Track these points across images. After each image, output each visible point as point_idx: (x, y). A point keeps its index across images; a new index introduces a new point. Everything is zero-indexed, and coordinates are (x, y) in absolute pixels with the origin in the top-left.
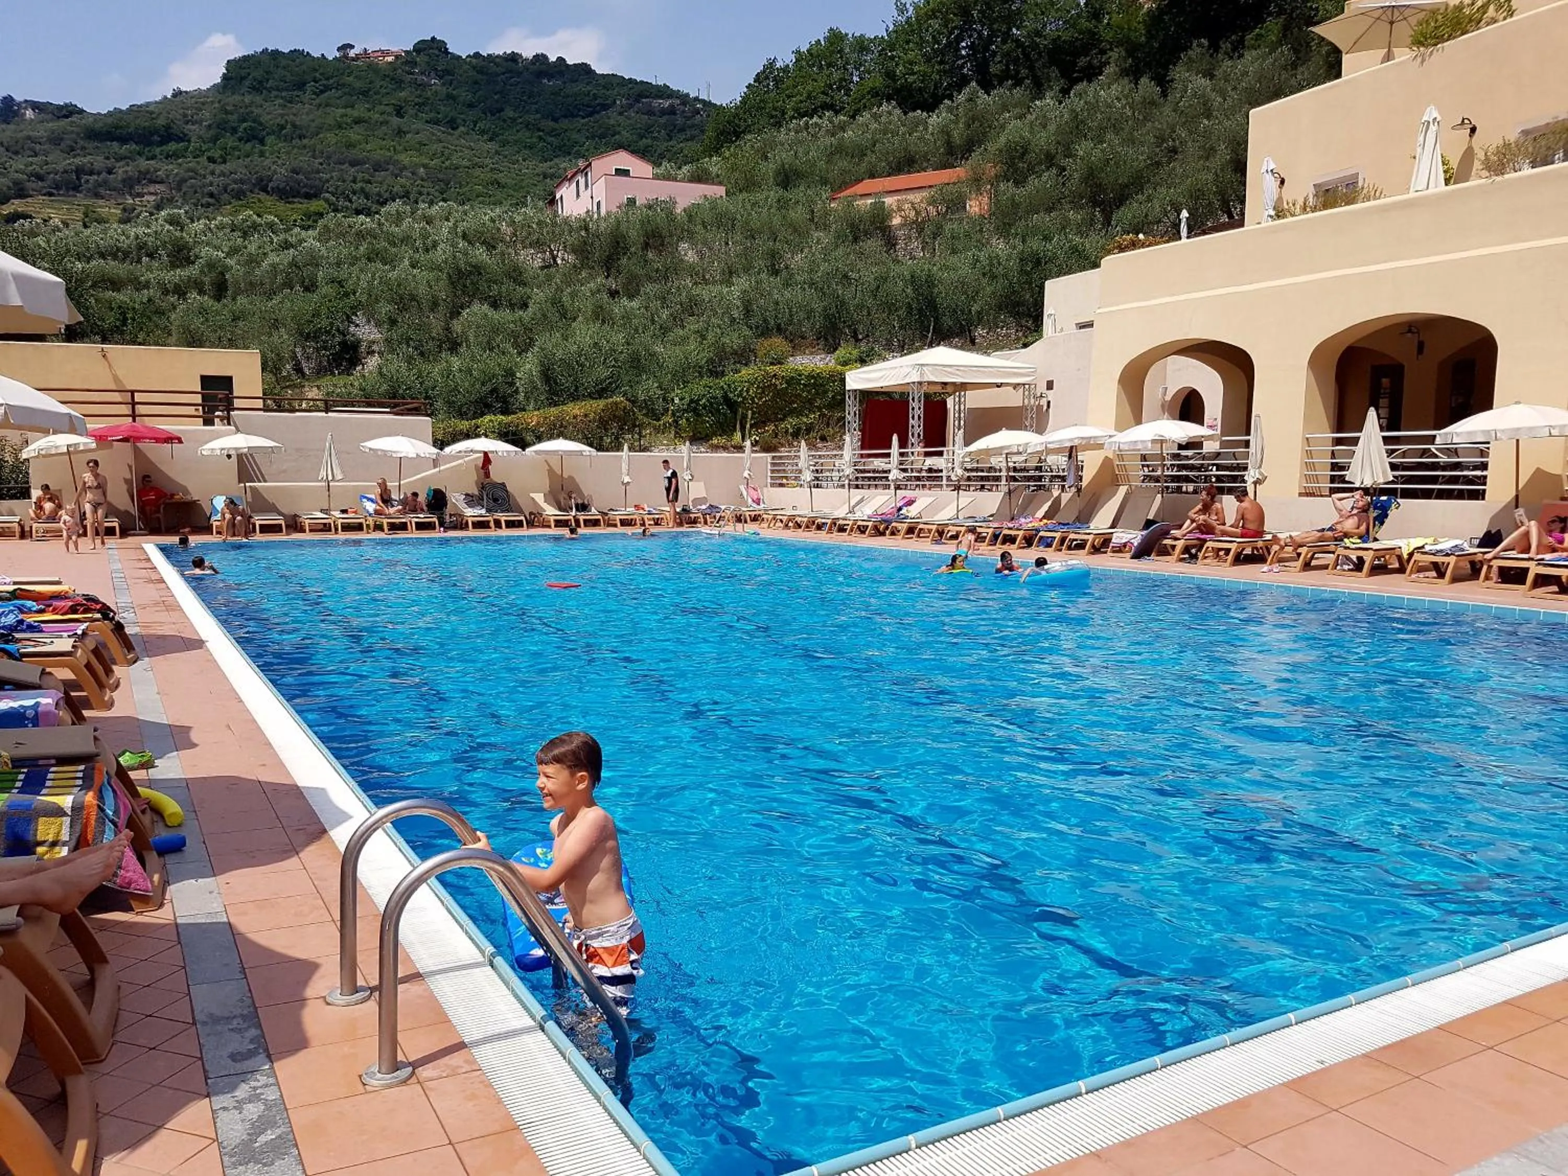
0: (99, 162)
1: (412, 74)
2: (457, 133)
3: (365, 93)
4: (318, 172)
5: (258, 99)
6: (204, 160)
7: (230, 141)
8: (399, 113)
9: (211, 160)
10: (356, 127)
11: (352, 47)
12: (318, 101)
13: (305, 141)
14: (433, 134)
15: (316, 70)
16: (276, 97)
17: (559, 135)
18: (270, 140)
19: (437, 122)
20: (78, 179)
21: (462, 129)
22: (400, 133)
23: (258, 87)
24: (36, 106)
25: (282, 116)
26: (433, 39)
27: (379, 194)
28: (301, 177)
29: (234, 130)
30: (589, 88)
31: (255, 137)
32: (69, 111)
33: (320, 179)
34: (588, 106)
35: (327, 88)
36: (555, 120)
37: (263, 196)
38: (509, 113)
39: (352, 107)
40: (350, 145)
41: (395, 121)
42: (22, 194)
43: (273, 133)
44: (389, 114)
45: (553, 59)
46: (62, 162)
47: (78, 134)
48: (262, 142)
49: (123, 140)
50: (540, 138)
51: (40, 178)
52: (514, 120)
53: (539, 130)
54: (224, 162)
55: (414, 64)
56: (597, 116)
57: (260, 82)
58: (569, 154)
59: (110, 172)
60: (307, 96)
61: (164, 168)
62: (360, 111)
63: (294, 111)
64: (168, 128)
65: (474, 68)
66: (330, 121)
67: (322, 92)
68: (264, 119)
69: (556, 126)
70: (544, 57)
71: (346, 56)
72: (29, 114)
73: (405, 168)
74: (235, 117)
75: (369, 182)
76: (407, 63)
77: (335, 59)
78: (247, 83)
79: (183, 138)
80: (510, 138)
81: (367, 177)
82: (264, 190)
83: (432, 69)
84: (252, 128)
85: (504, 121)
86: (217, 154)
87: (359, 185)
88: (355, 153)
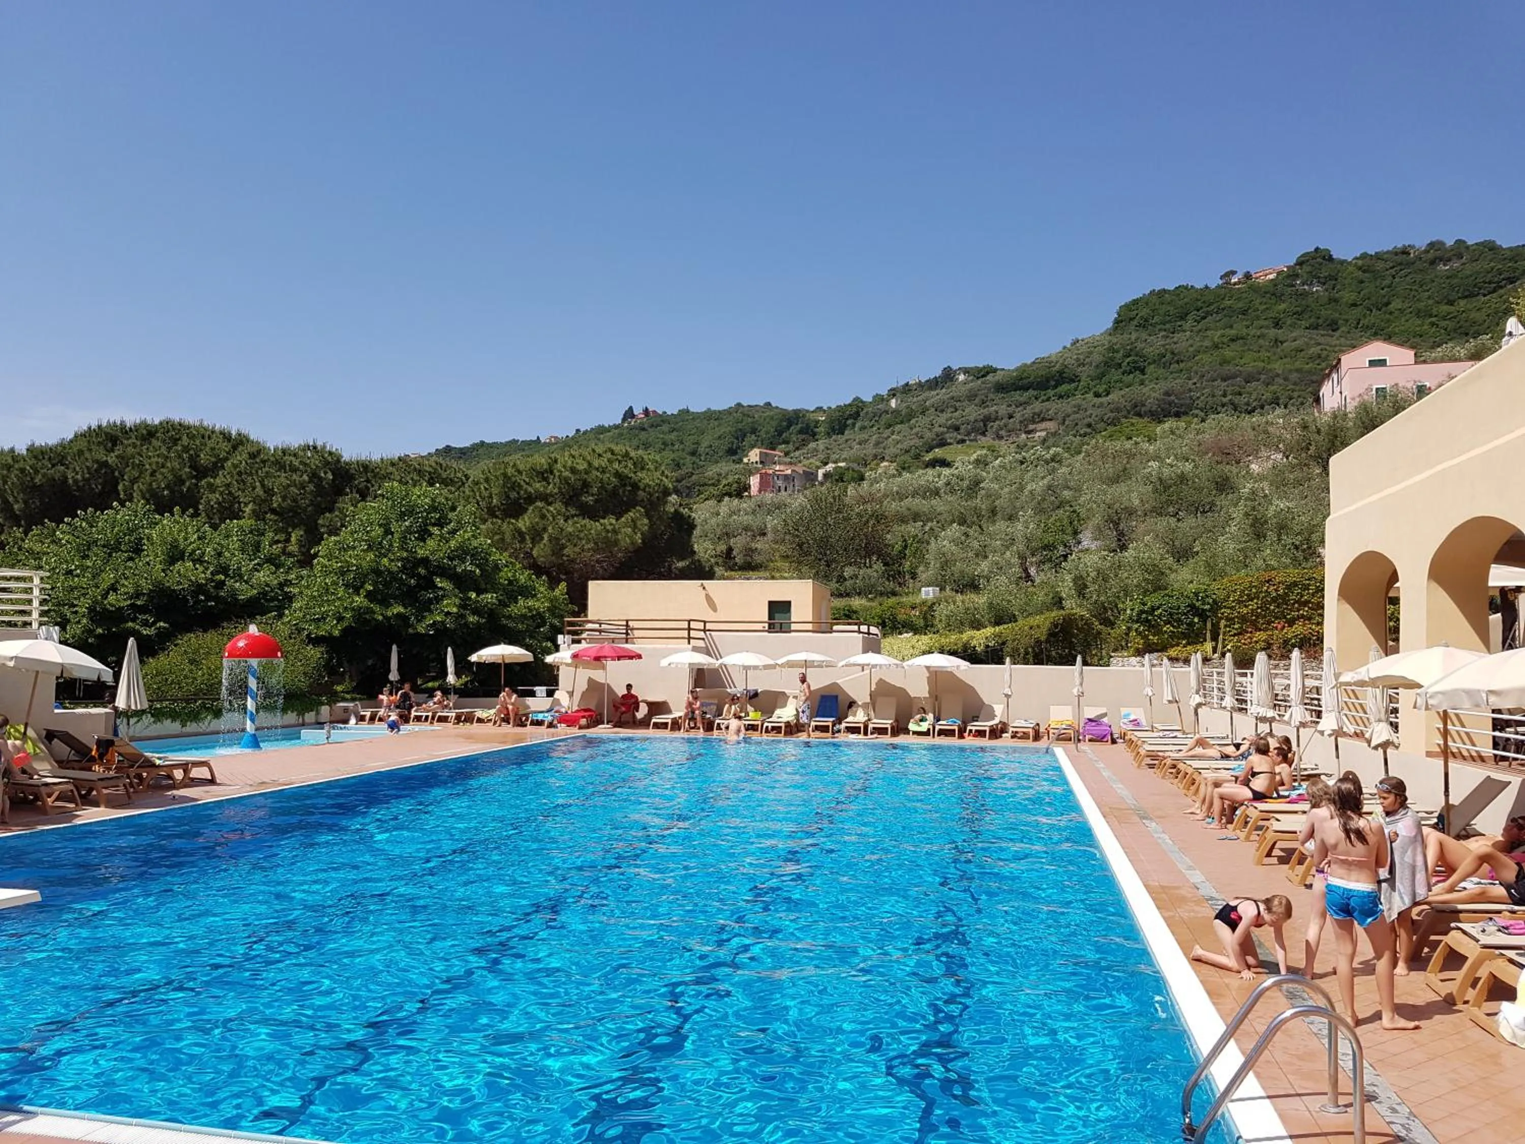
0: (1003, 410)
1: (1293, 286)
2: (1337, 334)
3: (1244, 312)
4: (1190, 390)
5: (1144, 336)
6: (1090, 396)
7: (1115, 375)
8: (1277, 324)
9: (1097, 395)
10: (1233, 345)
11: (1233, 273)
12: (1199, 327)
13: (1182, 365)
14: (1311, 338)
15: (1198, 300)
16: (1160, 330)
17: (1455, 317)
18: (1150, 369)
19: (1316, 327)
20: (985, 425)
21: (1343, 329)
22: (1277, 342)
23: (1144, 325)
24: (966, 371)
25: (1164, 346)
26: (1317, 249)
27: (1248, 404)
28: (1173, 398)
29: (1120, 365)
30: (1492, 264)
31: (1136, 369)
32: (988, 371)
33: (1191, 398)
34: (1490, 283)
35: (1208, 314)
36: (1451, 303)
37: (1135, 420)
38: (1396, 304)
39: (1231, 327)
40: (1225, 362)
41: (1272, 332)
42: (943, 444)
43: (1154, 361)
44: (1267, 327)
45: (1450, 242)
46: (972, 412)
47: (989, 389)
48: (1143, 372)
49: (1026, 388)
50: (1433, 324)
51: (957, 429)
52: (1401, 311)
53: (1431, 316)
54: (1107, 395)
55: (1297, 276)
56: (1502, 291)
57: (1146, 320)
58: (1467, 334)
59: (1011, 417)
60: (1187, 325)
61: (1054, 407)
62: (1239, 329)
63: (1175, 340)
64: (1061, 373)
65: (1360, 268)
66: (1207, 343)
67: (1204, 318)
68: (1148, 350)
69: (1452, 308)
70: (1442, 243)
71: (1228, 283)
72: (961, 377)
73: (1278, 375)
74: (1120, 354)
75: (1240, 394)
76: (1289, 276)
77: (1218, 287)
78: (1135, 322)
79: (1074, 379)
80: (1397, 330)
81: (1237, 389)
82: (1139, 415)
83: (1314, 277)
84: (1135, 362)
85: (1391, 313)
86: (1101, 389)
87: (1230, 397)
88: (1229, 369)
